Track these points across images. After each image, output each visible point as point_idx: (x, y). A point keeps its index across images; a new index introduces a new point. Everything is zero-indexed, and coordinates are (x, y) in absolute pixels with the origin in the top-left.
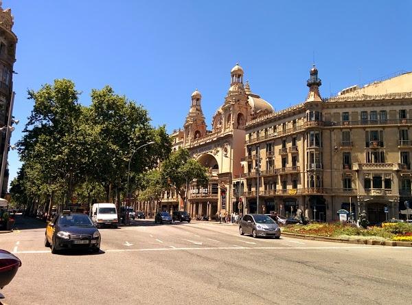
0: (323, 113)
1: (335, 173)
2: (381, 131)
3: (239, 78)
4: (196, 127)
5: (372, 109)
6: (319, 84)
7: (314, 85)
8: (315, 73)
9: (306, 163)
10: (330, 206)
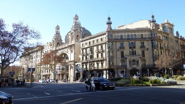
0: (113, 35)
1: (118, 59)
2: (135, 43)
3: (77, 20)
4: (58, 41)
5: (131, 34)
6: (111, 23)
7: (109, 23)
8: (109, 19)
9: (107, 56)
10: (116, 73)
